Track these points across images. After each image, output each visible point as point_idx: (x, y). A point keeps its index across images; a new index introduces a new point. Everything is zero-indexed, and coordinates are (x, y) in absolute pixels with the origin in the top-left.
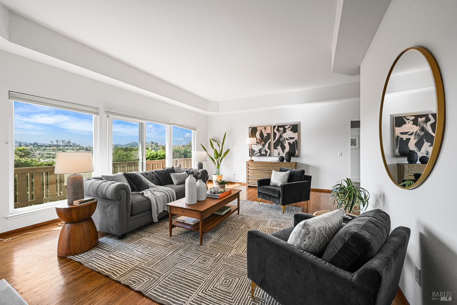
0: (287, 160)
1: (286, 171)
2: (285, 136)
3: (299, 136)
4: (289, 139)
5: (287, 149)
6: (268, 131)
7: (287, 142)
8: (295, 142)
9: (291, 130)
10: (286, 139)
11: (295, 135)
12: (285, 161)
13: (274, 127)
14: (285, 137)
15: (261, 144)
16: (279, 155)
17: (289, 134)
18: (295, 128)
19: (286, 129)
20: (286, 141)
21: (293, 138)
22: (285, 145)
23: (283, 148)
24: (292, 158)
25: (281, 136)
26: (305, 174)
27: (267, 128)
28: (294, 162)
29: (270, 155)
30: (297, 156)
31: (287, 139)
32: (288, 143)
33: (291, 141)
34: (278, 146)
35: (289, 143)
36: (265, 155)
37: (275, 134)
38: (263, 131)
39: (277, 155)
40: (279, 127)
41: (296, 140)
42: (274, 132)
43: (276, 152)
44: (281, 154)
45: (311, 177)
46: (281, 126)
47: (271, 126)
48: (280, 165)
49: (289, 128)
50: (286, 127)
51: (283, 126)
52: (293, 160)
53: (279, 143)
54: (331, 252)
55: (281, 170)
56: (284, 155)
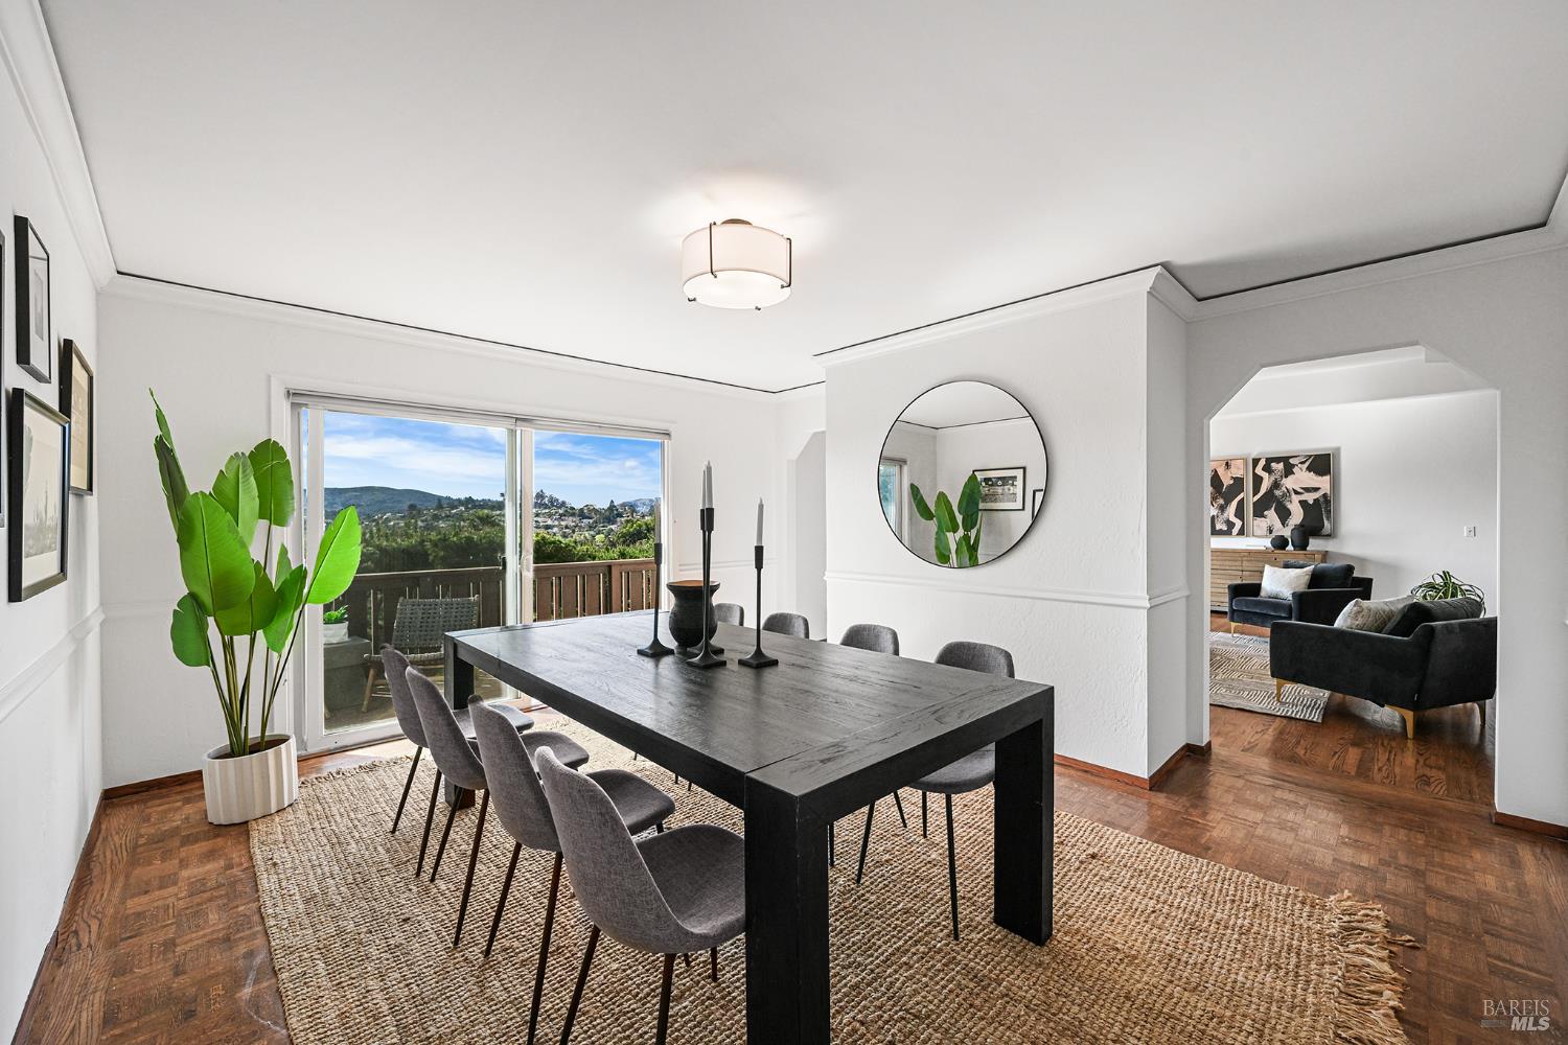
0: (1296, 543)
1: (1302, 567)
2: (1289, 483)
3: (1335, 485)
4: (1302, 491)
5: (1297, 516)
6: (1237, 471)
7: (1296, 498)
8: (1322, 500)
9: (1309, 469)
10: (1293, 493)
11: (1323, 483)
12: (1290, 547)
13: (1256, 462)
14: (1290, 487)
15: (1216, 505)
16: (1271, 532)
17: (1302, 478)
18: (1322, 464)
19: (1294, 466)
20: (1294, 496)
21: (1316, 489)
22: (1289, 506)
23: (1284, 515)
24: (1311, 540)
25: (1276, 485)
26: (1354, 575)
27: (1233, 463)
28: (1318, 552)
29: (1241, 532)
30: (1329, 536)
31: (1296, 493)
32: (1300, 502)
33: (1310, 498)
34: (1268, 508)
35: (1303, 503)
36: (1228, 533)
37: (1258, 480)
38: (1221, 472)
39: (1264, 531)
40: (1269, 461)
41: (1325, 495)
42: (1255, 474)
43: (1260, 525)
44: (1278, 531)
45: (1371, 580)
46: (1278, 460)
47: (1245, 461)
48: (1275, 556)
49: (1302, 463)
50: (1291, 461)
51: (1285, 460)
52: (1314, 544)
53: (1272, 501)
54: (1390, 626)
55: (1287, 566)
56: (1287, 532)
